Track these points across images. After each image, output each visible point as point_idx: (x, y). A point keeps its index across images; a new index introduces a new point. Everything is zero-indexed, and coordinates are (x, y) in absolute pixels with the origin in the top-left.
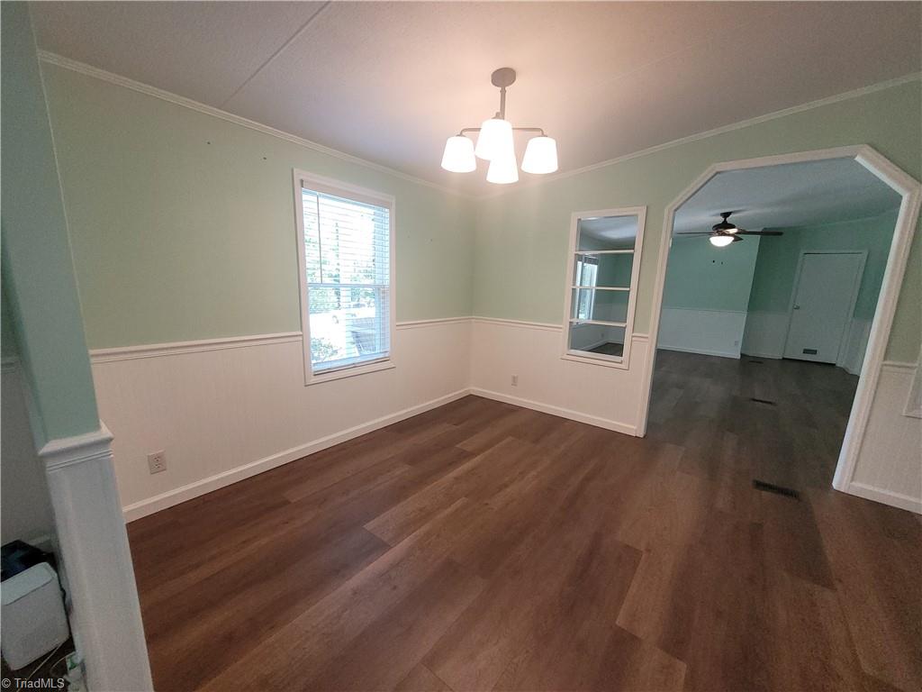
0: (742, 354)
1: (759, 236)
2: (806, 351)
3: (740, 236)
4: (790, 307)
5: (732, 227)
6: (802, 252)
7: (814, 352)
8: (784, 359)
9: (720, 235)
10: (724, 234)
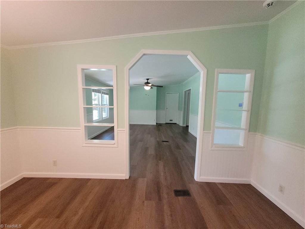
0: (156, 123)
1: (156, 87)
2: (170, 120)
3: (152, 87)
4: (166, 108)
5: (150, 83)
6: (166, 93)
7: (172, 120)
8: (166, 123)
9: (147, 86)
10: (148, 86)
